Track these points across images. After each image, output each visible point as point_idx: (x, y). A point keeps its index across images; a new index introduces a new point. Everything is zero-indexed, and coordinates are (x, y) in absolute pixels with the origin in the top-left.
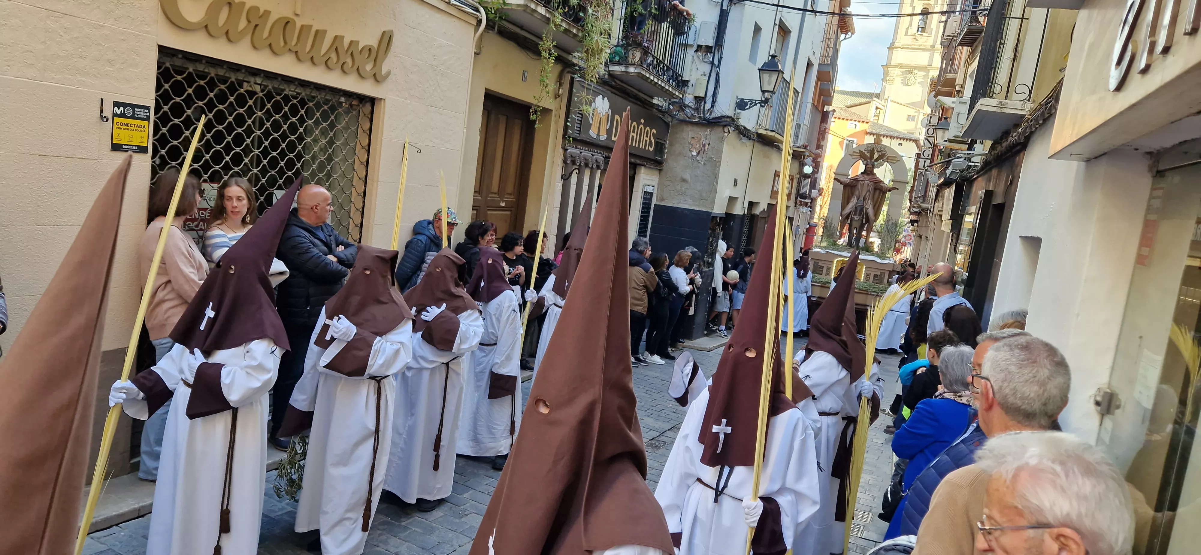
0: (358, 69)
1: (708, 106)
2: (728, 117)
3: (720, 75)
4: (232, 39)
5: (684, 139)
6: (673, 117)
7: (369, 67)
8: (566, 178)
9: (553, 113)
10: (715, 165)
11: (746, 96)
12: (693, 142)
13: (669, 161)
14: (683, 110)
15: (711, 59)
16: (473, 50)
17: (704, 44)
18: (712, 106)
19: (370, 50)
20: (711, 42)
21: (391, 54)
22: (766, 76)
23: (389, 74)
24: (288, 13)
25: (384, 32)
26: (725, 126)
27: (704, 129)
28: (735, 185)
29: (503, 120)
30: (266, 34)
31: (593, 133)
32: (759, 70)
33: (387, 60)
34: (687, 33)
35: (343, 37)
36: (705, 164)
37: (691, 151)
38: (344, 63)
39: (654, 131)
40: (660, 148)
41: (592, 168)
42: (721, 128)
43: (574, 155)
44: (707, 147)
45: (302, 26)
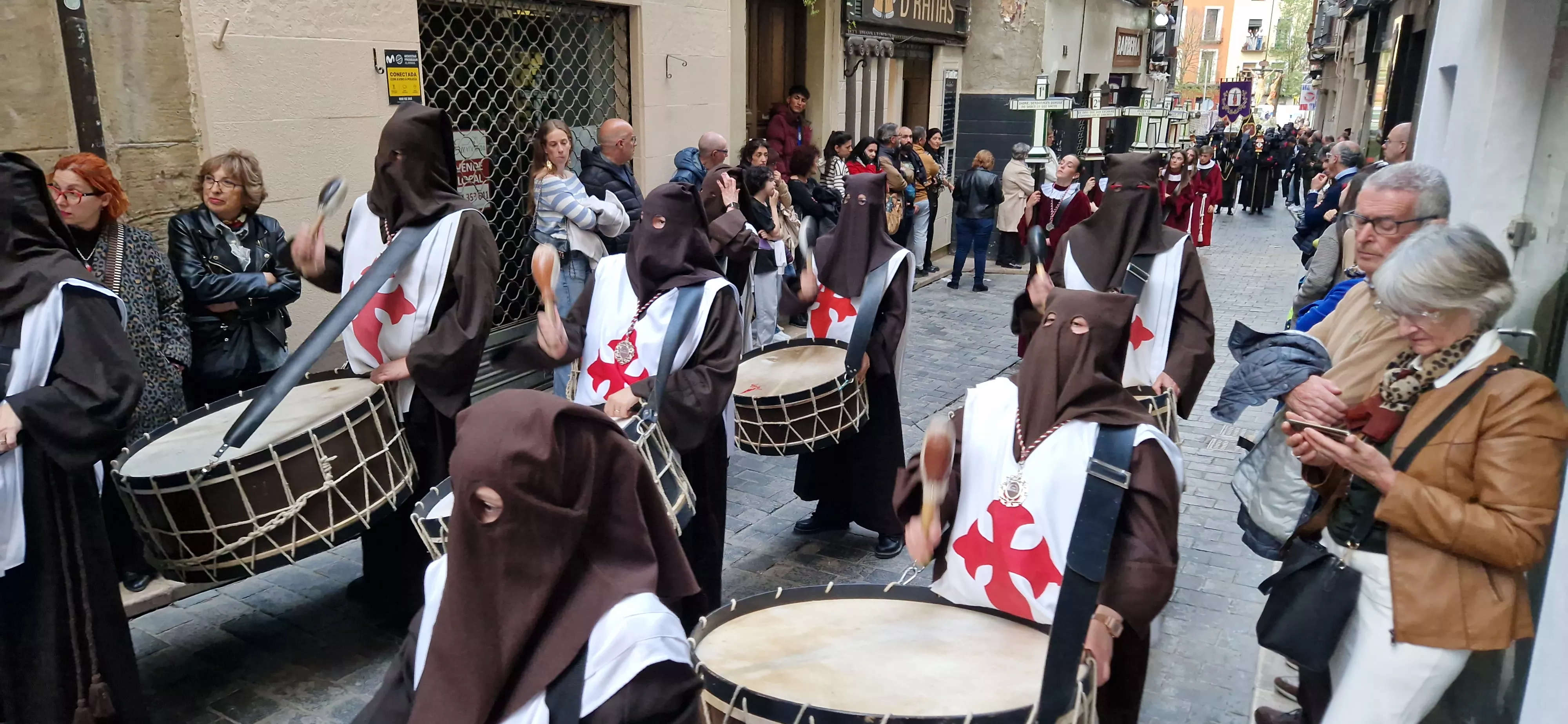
8: (849, 75)
10: (1036, 30)
12: (1004, 4)
13: (975, 34)
28: (1065, 55)
31: (877, 11)
36: (1022, 32)
37: (1002, 17)
40: (961, 18)
43: (857, 44)
44: (1023, 8)
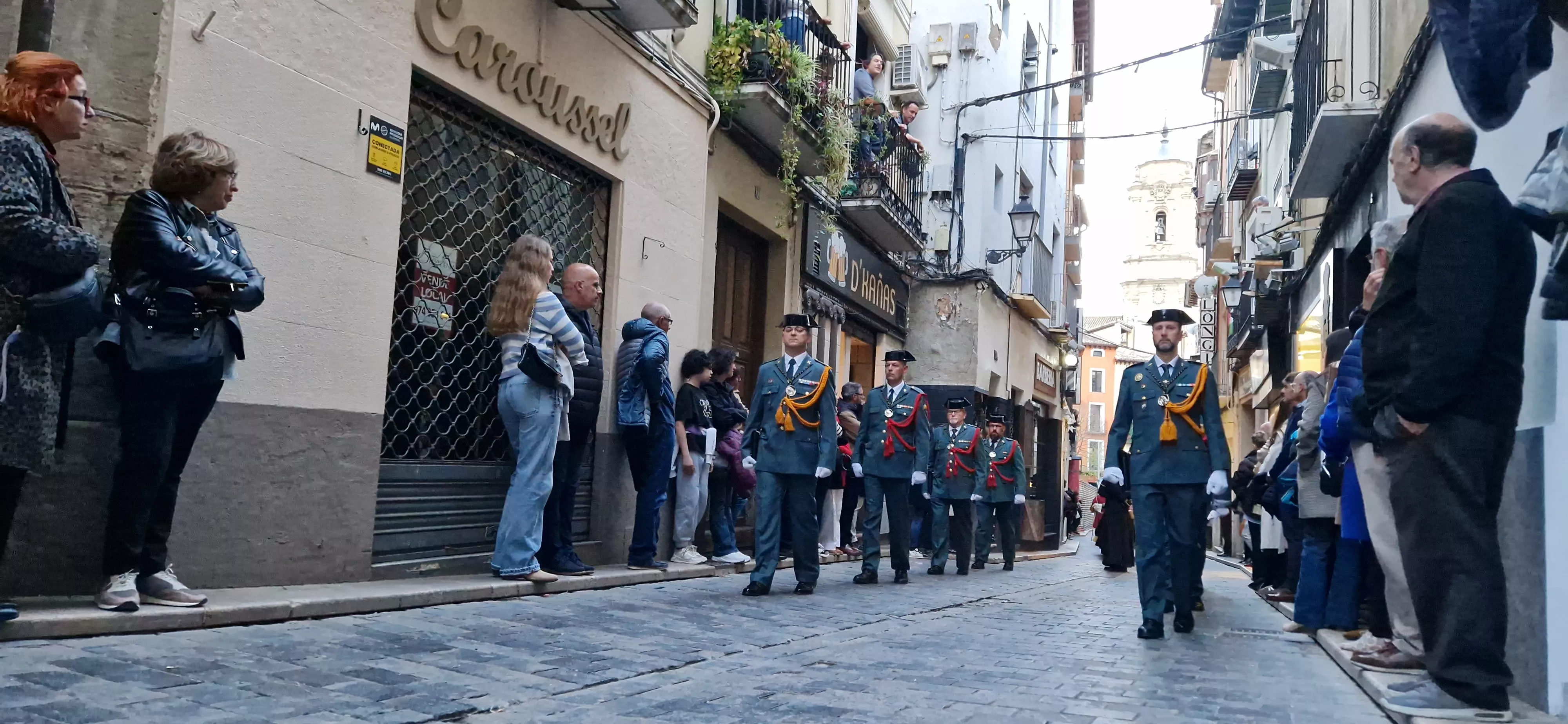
0: (598, 140)
1: (954, 260)
2: (979, 270)
3: (964, 224)
4: (482, 75)
5: (928, 302)
6: (912, 277)
7: (608, 140)
9: (789, 245)
10: (971, 328)
11: (998, 247)
12: (940, 305)
13: (914, 330)
14: (924, 269)
15: (951, 206)
16: (707, 148)
17: (940, 189)
18: (959, 260)
19: (609, 121)
20: (948, 187)
21: (628, 131)
22: (1018, 223)
23: (627, 153)
24: (533, 61)
25: (621, 105)
26: (977, 282)
27: (952, 289)
28: (996, 359)
29: (732, 250)
30: (512, 77)
31: (831, 275)
32: (1009, 214)
33: (625, 136)
34: (922, 173)
35: (583, 99)
36: (958, 330)
37: (939, 316)
38: (585, 129)
39: (893, 291)
40: (901, 313)
41: (832, 320)
42: (973, 286)
43: (813, 298)
44: (958, 308)
45: (545, 78)
